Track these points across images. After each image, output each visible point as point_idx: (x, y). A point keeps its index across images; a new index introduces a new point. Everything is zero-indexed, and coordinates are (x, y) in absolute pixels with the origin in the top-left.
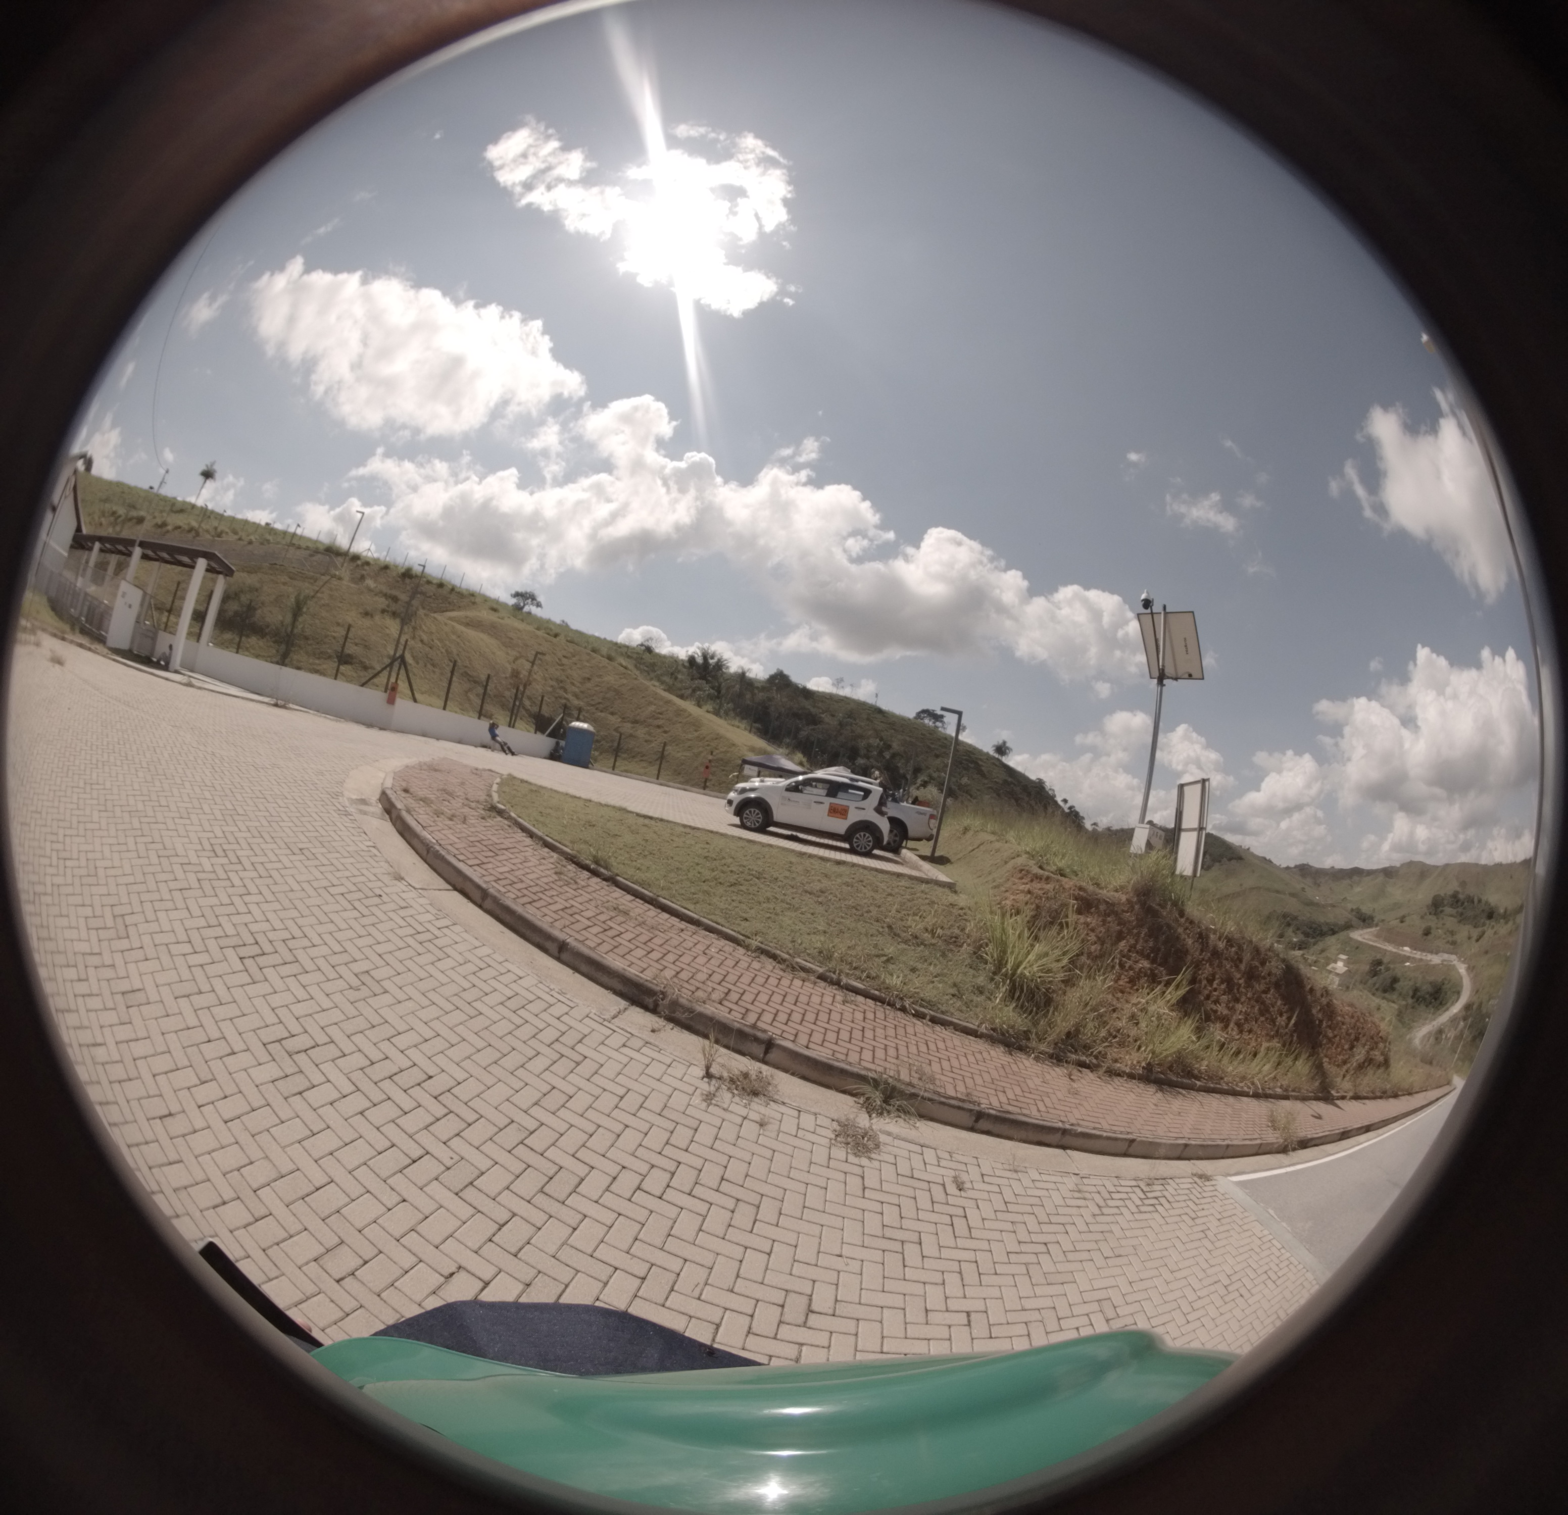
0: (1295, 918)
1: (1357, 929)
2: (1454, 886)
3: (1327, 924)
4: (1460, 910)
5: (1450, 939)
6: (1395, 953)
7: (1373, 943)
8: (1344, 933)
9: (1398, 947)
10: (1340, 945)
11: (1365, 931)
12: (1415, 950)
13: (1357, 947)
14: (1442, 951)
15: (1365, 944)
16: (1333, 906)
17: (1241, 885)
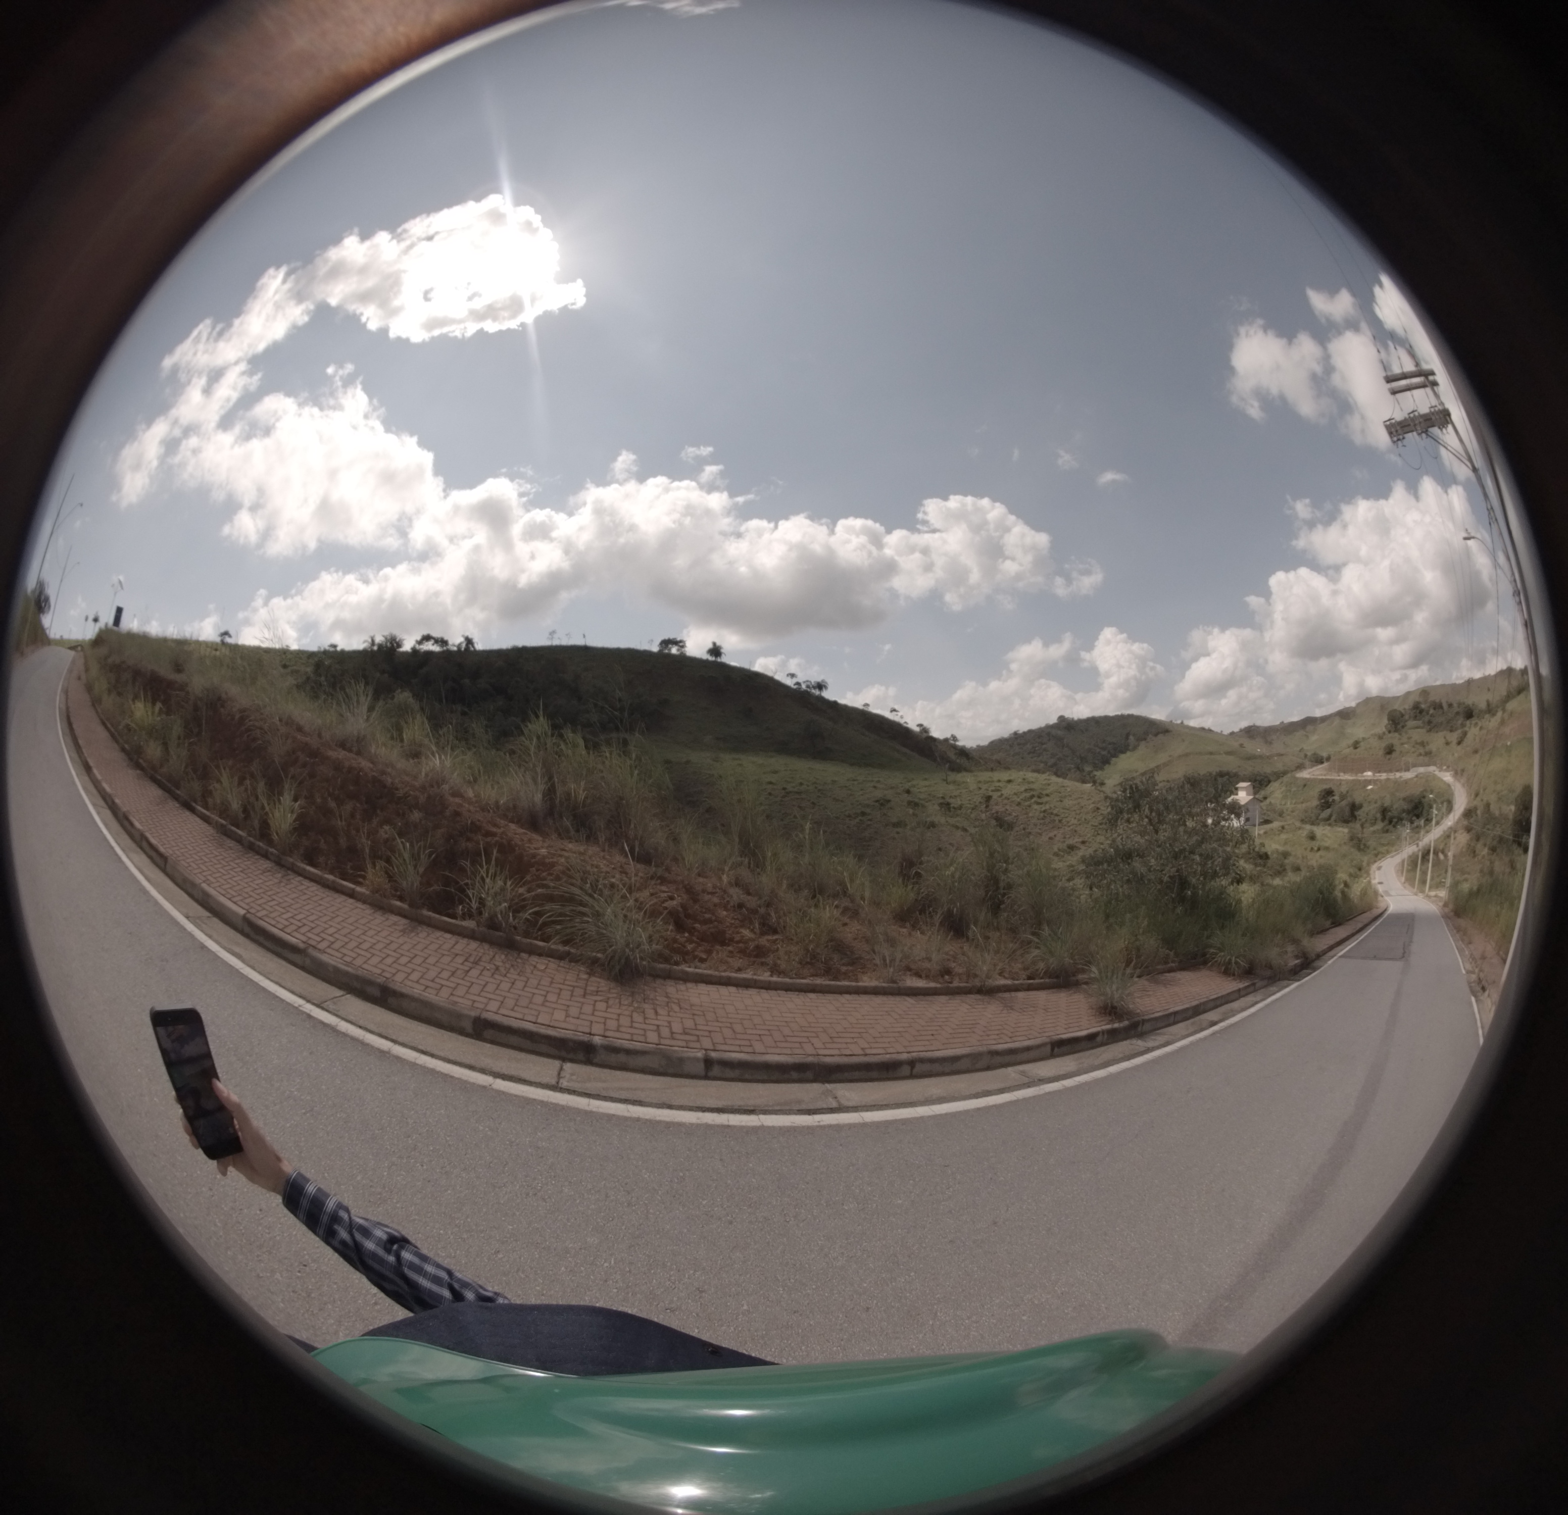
1: (1307, 768)
3: (1275, 773)
4: (1427, 719)
5: (1422, 751)
6: (1353, 780)
7: (1324, 777)
8: (1289, 775)
9: (1356, 774)
10: (1284, 788)
11: (1315, 768)
12: (1379, 772)
13: (1305, 786)
14: (1415, 766)
15: (1314, 780)
16: (1282, 755)
17: (1170, 756)
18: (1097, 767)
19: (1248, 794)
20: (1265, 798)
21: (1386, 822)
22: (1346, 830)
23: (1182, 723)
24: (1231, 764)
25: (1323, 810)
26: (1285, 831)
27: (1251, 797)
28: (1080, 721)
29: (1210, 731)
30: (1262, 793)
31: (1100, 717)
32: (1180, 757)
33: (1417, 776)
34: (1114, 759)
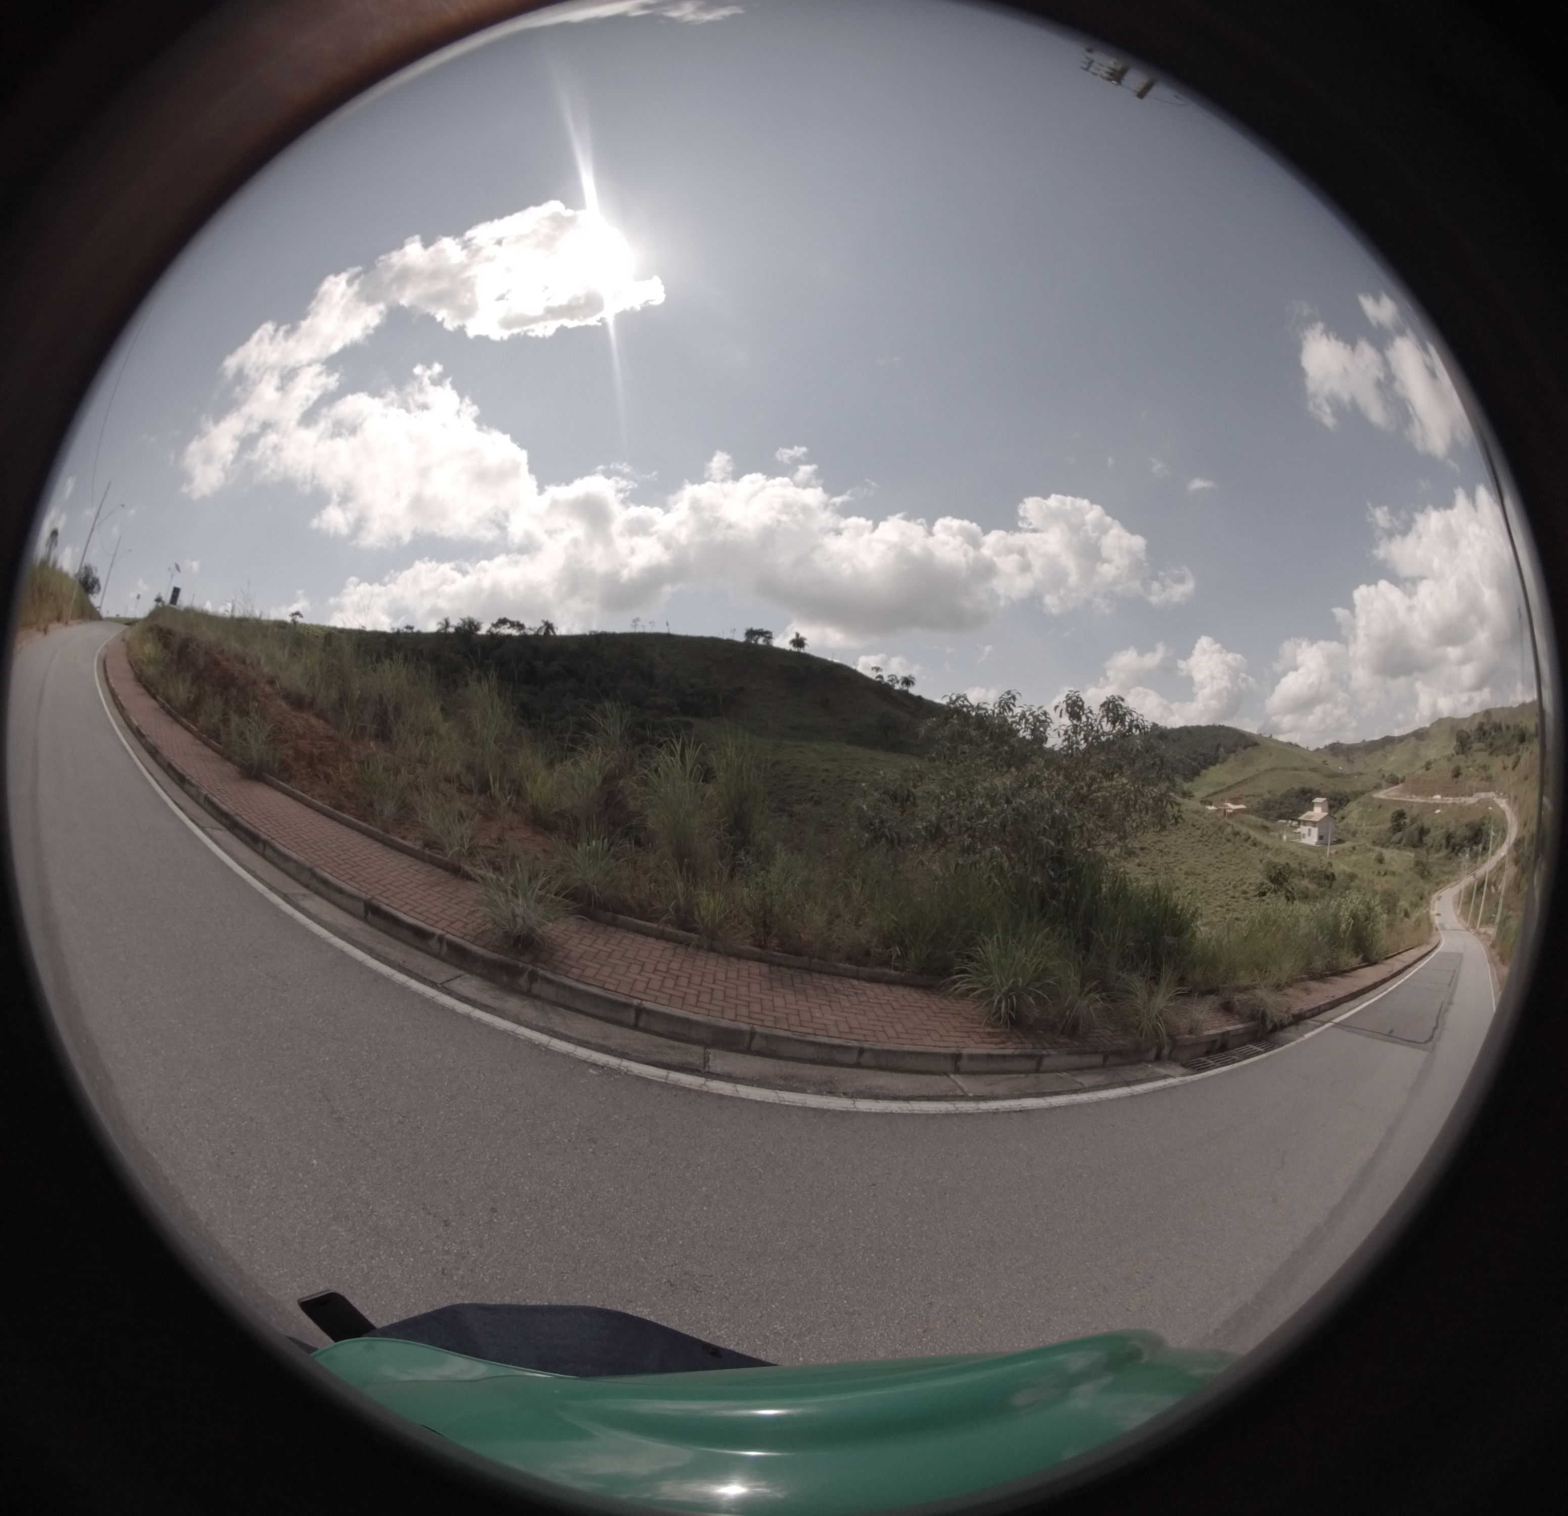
0: (1318, 793)
1: (1383, 789)
3: (1354, 793)
4: (1489, 741)
5: (1484, 775)
6: (1424, 803)
7: (1398, 799)
8: (1366, 795)
9: (1427, 797)
10: (1361, 809)
11: (1390, 789)
12: (1447, 796)
13: (1380, 807)
14: (1477, 791)
15: (1389, 801)
16: (1360, 774)
17: (1257, 770)
18: (1187, 778)
19: (1323, 811)
20: (1343, 818)
21: (1450, 849)
22: (1412, 855)
23: (1271, 736)
24: (1314, 781)
25: (1395, 833)
26: (1355, 852)
27: (1326, 814)
28: (1173, 731)
29: (1297, 746)
30: (1341, 812)
31: (1193, 727)
32: (1266, 771)
33: (1478, 802)
34: (1204, 771)
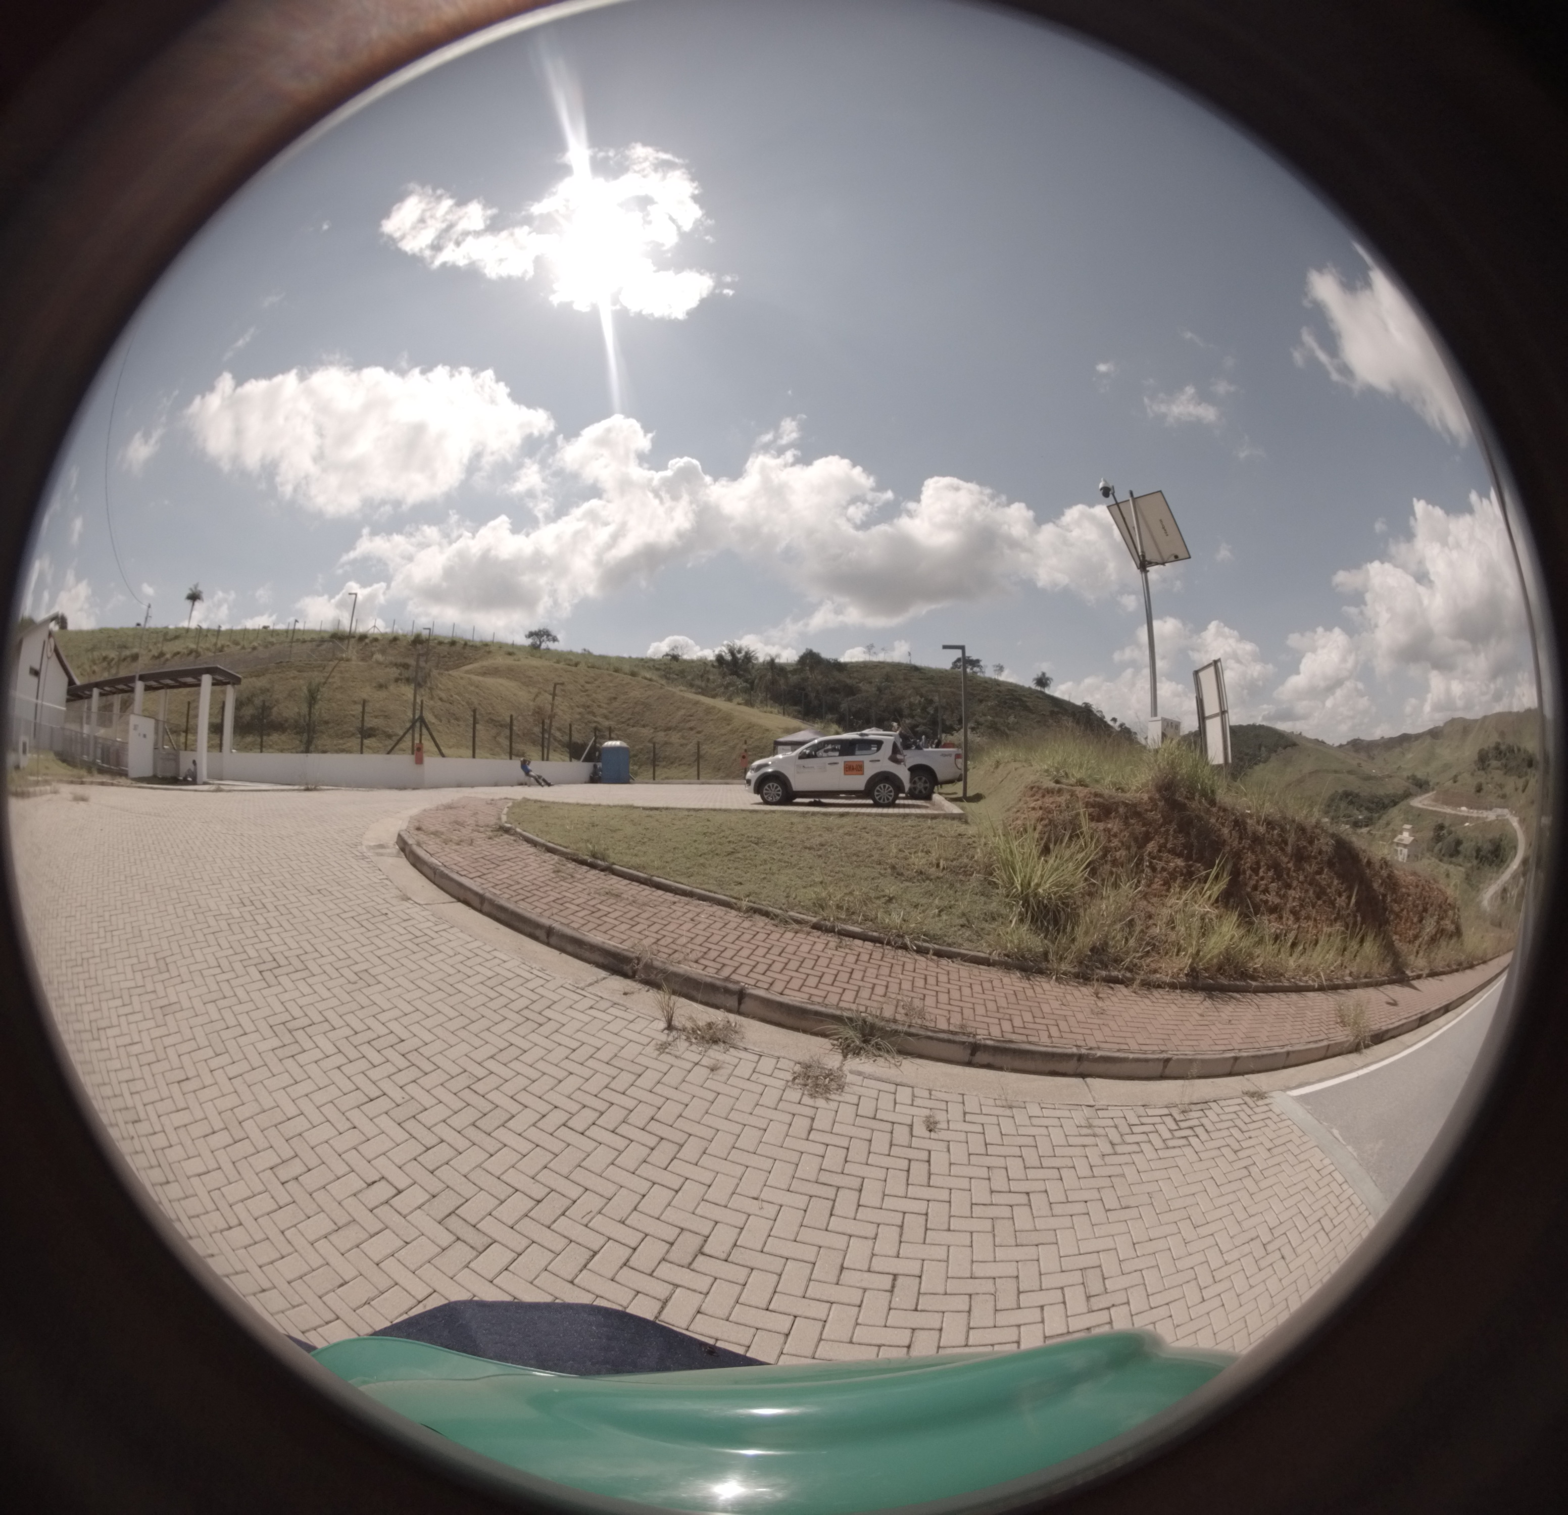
0: (1357, 795)
1: (1416, 796)
2: (1494, 739)
3: (1387, 796)
4: (1504, 761)
5: (1500, 792)
6: (1455, 815)
7: (1433, 808)
8: (1403, 802)
9: (1456, 808)
10: (1403, 816)
11: (1424, 797)
12: (1472, 808)
13: (1420, 815)
14: (1495, 807)
15: (1427, 810)
17: (1301, 771)
24: (1353, 784)
25: (1440, 845)
29: (1323, 742)
32: (1310, 773)
33: (1496, 818)
34: (1250, 770)
